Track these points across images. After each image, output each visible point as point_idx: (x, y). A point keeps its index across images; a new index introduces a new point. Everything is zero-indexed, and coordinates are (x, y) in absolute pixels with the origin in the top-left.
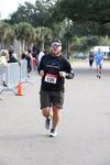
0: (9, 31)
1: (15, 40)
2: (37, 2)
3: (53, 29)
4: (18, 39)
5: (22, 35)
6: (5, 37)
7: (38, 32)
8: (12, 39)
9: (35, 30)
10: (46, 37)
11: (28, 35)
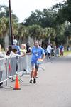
0: (25, 31)
1: (29, 38)
2: (45, 10)
3: (56, 29)
4: (31, 36)
5: (34, 34)
6: (22, 35)
7: (45, 31)
8: (27, 37)
9: (43, 30)
10: (51, 34)
11: (38, 34)
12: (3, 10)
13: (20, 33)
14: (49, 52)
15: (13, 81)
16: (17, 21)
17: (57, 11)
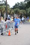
0: (13, 11)
2: (21, 2)
3: (26, 10)
4: (15, 13)
6: (11, 13)
7: (21, 11)
8: (14, 14)
11: (18, 12)
12: (3, 2)
13: (11, 12)
14: (23, 20)
15: (8, 32)
16: (9, 7)
17: (26, 3)
